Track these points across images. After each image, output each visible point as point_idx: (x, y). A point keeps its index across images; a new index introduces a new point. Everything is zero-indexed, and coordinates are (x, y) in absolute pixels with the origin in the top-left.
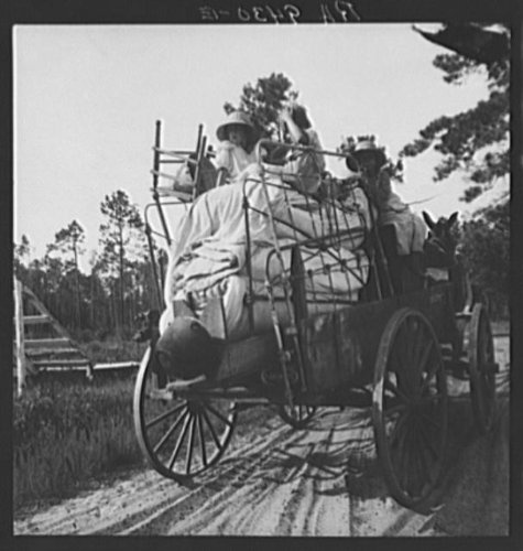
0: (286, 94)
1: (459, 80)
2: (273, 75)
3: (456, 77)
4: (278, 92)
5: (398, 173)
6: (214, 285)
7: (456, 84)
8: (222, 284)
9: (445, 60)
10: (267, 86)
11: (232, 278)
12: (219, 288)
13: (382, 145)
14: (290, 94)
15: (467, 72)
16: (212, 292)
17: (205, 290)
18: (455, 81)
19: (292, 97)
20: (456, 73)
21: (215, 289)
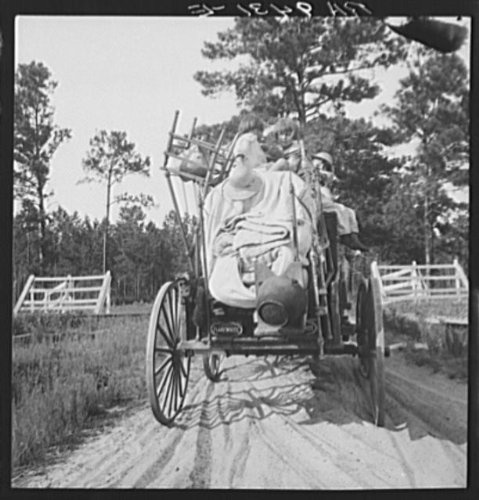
0: (46, 82)
1: (214, 95)
2: (33, 63)
3: (212, 92)
4: (37, 79)
5: (146, 168)
6: (266, 252)
7: (211, 97)
8: (274, 253)
9: (204, 76)
10: (27, 71)
11: (284, 248)
12: (271, 255)
13: (133, 142)
14: (50, 84)
15: (221, 90)
16: (263, 258)
17: (257, 257)
18: (210, 95)
19: (52, 86)
20: (212, 88)
21: (267, 256)
